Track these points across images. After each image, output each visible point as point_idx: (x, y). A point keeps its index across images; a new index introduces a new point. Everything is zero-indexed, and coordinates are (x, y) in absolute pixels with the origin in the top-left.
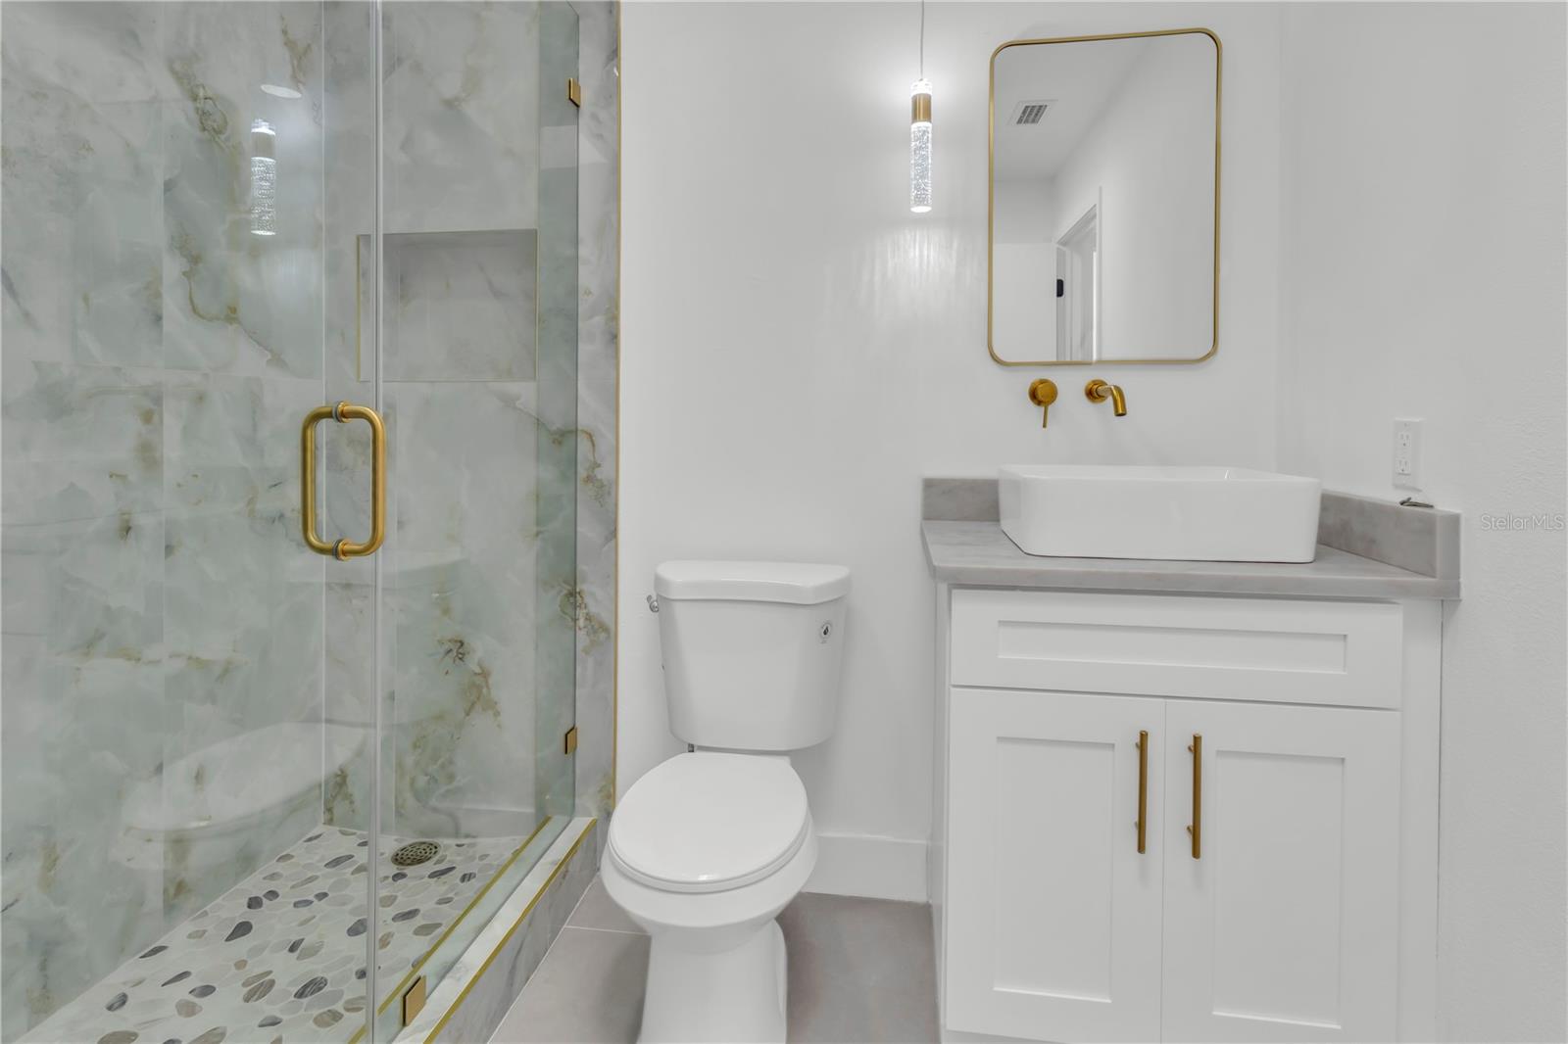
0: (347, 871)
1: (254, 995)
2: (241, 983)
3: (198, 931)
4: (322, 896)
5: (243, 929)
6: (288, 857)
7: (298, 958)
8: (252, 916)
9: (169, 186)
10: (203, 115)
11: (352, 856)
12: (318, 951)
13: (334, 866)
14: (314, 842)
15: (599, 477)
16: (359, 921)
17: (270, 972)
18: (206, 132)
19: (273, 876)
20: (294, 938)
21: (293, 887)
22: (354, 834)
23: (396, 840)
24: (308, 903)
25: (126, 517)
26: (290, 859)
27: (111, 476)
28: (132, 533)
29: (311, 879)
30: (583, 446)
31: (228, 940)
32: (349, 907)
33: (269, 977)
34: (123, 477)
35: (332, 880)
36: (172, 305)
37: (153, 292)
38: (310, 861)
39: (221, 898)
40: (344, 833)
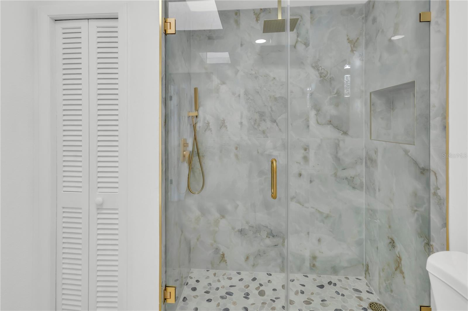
0: (356, 294)
1: (306, 302)
2: (307, 297)
3: (315, 279)
4: (343, 295)
5: (322, 287)
6: (348, 278)
7: (320, 304)
8: (327, 286)
9: (311, 94)
10: (321, 74)
11: (361, 292)
12: (325, 307)
13: (354, 291)
14: (358, 280)
15: (439, 194)
16: (341, 309)
17: (313, 301)
18: (322, 78)
19: (340, 280)
20: (326, 299)
21: (341, 287)
22: (369, 287)
23: (378, 299)
24: (339, 294)
25: (300, 172)
26: (348, 279)
27: (297, 163)
28: (301, 176)
29: (347, 289)
30: (432, 178)
31: (317, 286)
32: (343, 304)
33: (312, 302)
34: (300, 163)
35: (350, 294)
36: (312, 122)
37: (307, 120)
38: (351, 284)
39: (326, 276)
40: (367, 284)
